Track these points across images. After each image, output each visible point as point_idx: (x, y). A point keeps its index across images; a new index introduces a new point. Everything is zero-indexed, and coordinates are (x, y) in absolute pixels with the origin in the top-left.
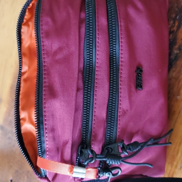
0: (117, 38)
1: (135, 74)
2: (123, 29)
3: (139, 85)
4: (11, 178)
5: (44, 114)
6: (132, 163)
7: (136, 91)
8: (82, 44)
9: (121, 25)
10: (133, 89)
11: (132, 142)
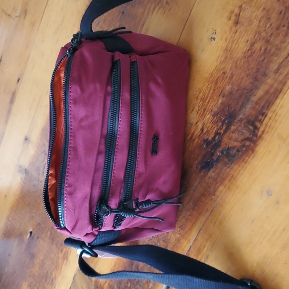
0: (138, 110)
1: (152, 141)
2: (144, 102)
3: (154, 151)
4: (31, 230)
5: (67, 170)
6: (145, 217)
7: (152, 156)
8: (107, 114)
9: (142, 99)
10: (149, 155)
11: (146, 199)
